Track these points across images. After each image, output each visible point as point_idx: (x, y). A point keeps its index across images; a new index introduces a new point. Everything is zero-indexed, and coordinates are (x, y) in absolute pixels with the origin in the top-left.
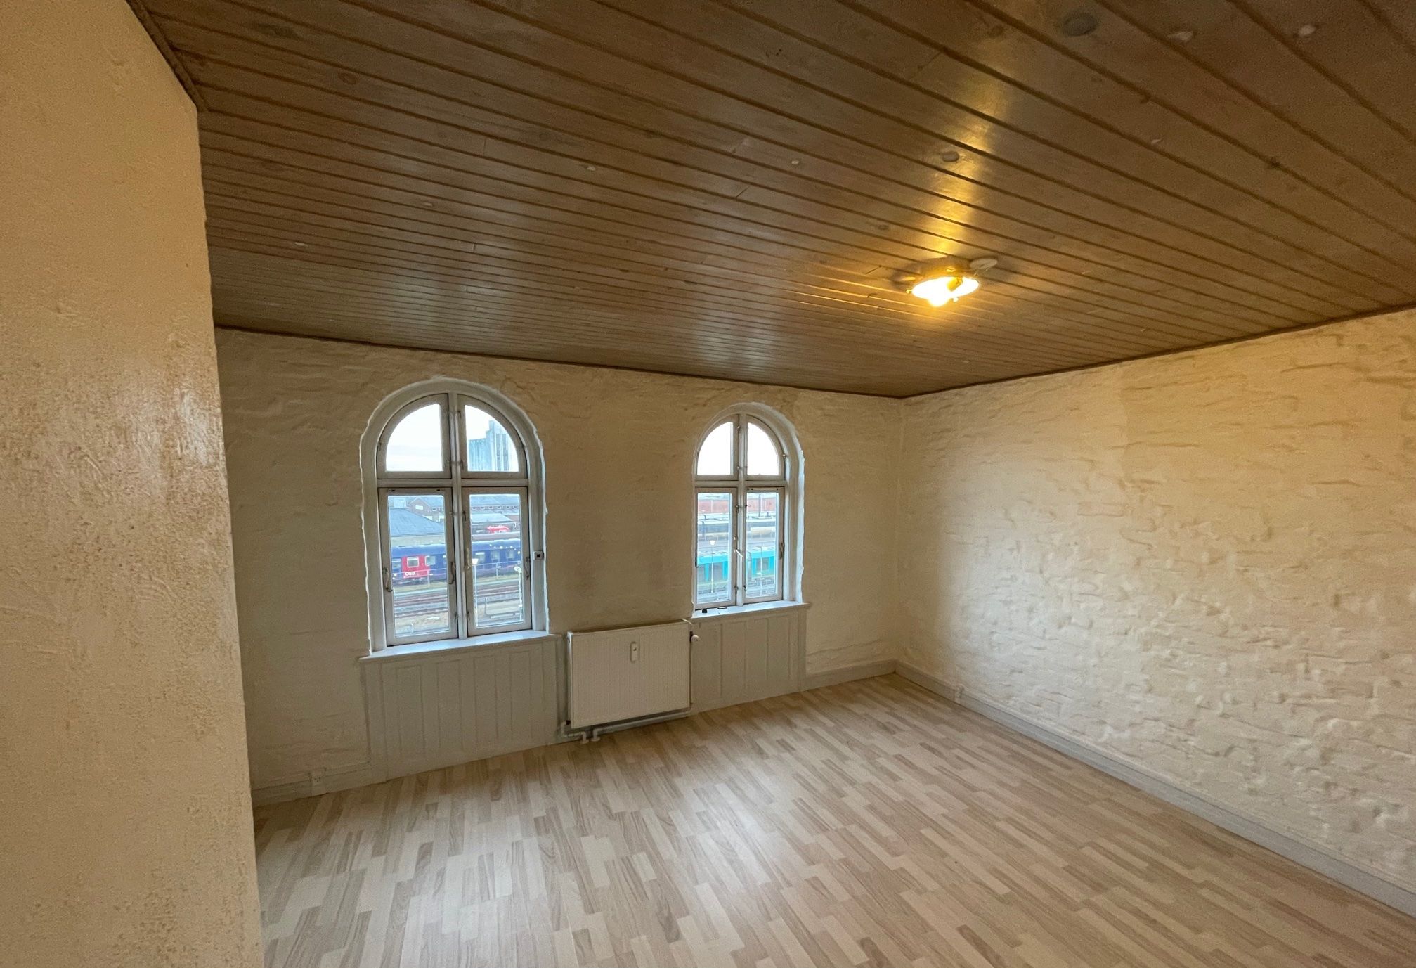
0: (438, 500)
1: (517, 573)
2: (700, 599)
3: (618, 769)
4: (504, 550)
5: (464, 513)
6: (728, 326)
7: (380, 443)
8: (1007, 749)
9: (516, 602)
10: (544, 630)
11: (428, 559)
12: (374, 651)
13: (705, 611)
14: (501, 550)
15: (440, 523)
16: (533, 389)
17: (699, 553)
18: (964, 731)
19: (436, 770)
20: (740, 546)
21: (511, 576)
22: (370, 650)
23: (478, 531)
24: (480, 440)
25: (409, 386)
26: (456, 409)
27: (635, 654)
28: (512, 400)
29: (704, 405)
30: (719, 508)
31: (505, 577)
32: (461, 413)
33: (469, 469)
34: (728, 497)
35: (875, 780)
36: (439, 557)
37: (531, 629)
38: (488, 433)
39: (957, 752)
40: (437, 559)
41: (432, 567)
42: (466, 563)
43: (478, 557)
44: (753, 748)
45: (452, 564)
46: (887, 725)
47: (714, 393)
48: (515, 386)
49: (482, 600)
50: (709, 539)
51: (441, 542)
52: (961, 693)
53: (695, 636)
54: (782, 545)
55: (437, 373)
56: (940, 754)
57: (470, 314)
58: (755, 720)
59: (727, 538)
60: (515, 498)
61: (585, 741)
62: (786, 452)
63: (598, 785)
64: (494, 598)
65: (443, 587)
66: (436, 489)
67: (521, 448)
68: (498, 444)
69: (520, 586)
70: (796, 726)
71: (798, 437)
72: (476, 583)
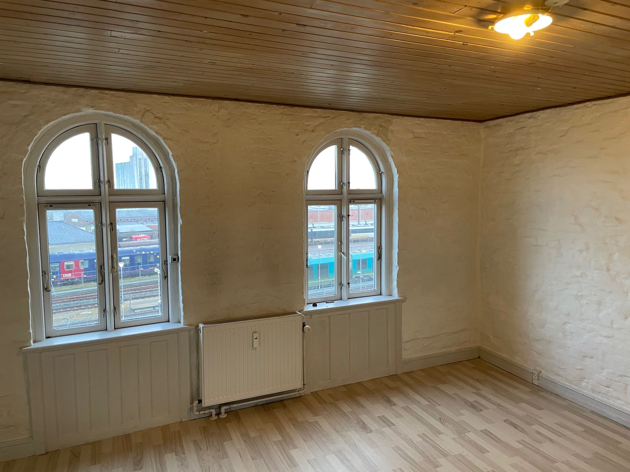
0: (89, 213)
1: (156, 273)
2: (311, 294)
3: (243, 443)
4: (146, 255)
5: (111, 224)
6: (333, 63)
7: (39, 166)
8: (580, 424)
9: (156, 298)
10: (180, 322)
11: (82, 263)
12: (34, 342)
13: (315, 305)
14: (143, 255)
15: (91, 233)
16: (168, 119)
17: (309, 255)
18: (542, 409)
19: (87, 444)
20: (344, 249)
21: (152, 277)
22: (32, 342)
23: (124, 239)
24: (125, 163)
25: (64, 117)
26: (104, 137)
27: (256, 342)
28: (151, 128)
29: (313, 131)
30: (324, 218)
31: (148, 277)
32: (108, 140)
33: (116, 187)
34: (332, 209)
35: (465, 452)
36: (91, 261)
37: (169, 321)
38: (131, 157)
39: (536, 427)
40: (90, 263)
41: (85, 270)
42: (113, 267)
43: (124, 261)
44: (359, 423)
45: (101, 267)
46: (474, 404)
47: (322, 120)
48: (153, 117)
49: (127, 297)
50: (317, 243)
51: (91, 249)
52: (538, 376)
53: (307, 326)
54: (379, 248)
55: (87, 106)
56: (522, 430)
57: (115, 55)
58: (360, 399)
59: (332, 243)
60: (154, 211)
61: (214, 417)
62: (382, 170)
63: (225, 455)
64: (137, 295)
65: (94, 286)
66: (88, 205)
67: (159, 169)
68: (140, 167)
69: (159, 284)
70: (395, 405)
71: (392, 157)
72: (122, 283)
